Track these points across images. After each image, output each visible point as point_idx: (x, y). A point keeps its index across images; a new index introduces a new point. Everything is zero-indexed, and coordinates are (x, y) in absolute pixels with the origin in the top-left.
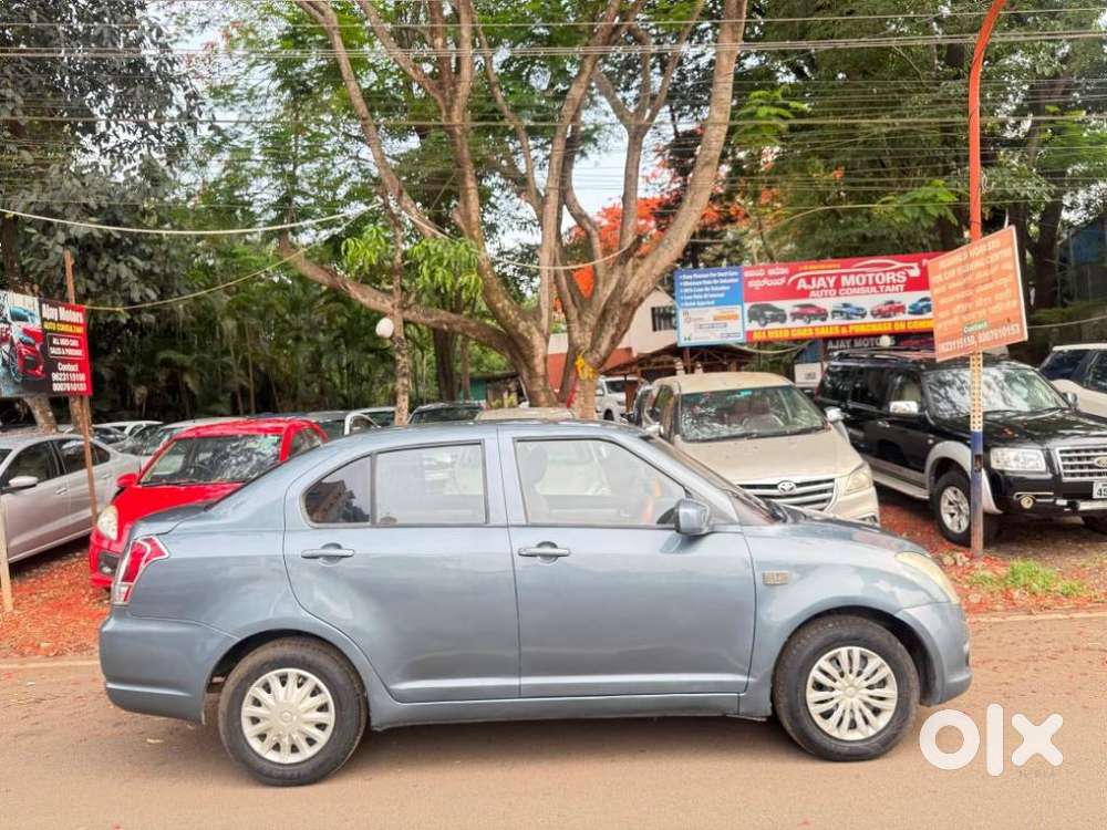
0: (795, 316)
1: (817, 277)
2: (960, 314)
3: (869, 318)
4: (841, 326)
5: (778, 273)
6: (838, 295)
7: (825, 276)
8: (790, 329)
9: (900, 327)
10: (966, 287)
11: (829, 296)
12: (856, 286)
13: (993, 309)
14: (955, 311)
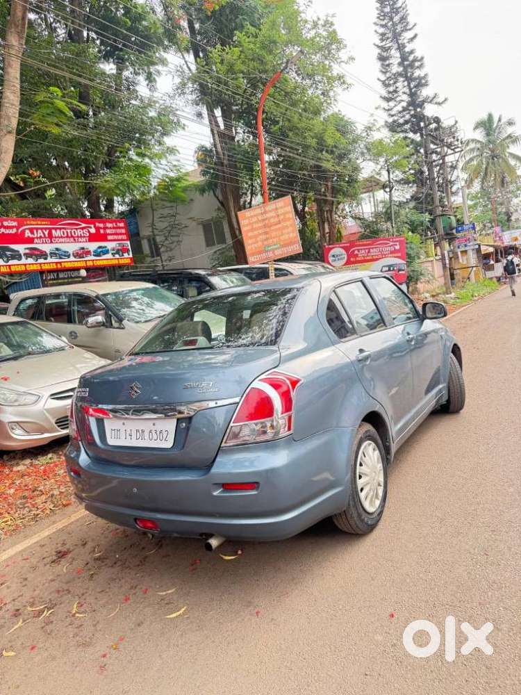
0: (27, 256)
1: (37, 229)
2: (263, 241)
3: (72, 258)
4: (57, 263)
5: (10, 225)
6: (51, 242)
7: (42, 229)
8: (25, 265)
9: (90, 264)
10: (265, 226)
11: (46, 243)
12: (62, 237)
13: (282, 238)
14: (258, 239)
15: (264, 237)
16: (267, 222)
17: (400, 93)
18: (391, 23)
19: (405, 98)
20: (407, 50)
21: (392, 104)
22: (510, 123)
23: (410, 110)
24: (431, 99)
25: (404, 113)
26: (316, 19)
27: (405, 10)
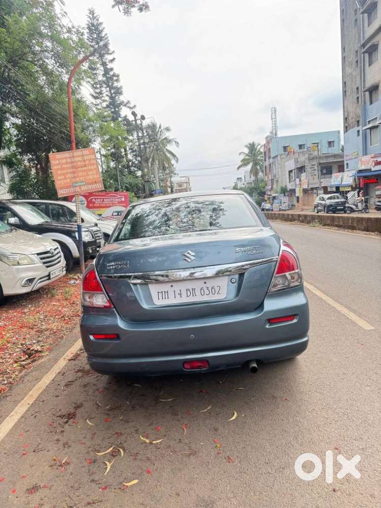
2: (71, 178)
13: (88, 178)
14: (67, 176)
15: (72, 175)
16: (74, 164)
17: (104, 95)
18: (97, 46)
19: (107, 98)
20: (108, 67)
21: (98, 101)
22: (168, 129)
23: (111, 108)
24: (125, 103)
25: (107, 109)
26: (70, 26)
27: (107, 40)
